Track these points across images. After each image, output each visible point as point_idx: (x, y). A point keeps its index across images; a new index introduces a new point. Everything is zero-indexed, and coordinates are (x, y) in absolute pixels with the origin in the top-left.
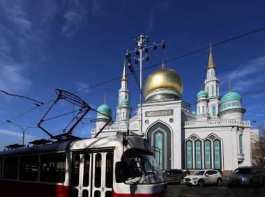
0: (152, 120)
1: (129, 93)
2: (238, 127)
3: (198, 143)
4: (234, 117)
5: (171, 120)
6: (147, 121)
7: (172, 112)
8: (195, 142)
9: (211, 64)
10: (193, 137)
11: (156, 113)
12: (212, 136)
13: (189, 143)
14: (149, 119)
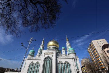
0: (46, 56)
1: (44, 46)
2: (74, 59)
3: (62, 64)
4: (73, 55)
5: (52, 56)
6: (44, 56)
7: (53, 53)
8: (61, 64)
9: (67, 39)
10: (60, 62)
11: (48, 53)
12: (66, 62)
13: (59, 65)
14: (45, 55)
